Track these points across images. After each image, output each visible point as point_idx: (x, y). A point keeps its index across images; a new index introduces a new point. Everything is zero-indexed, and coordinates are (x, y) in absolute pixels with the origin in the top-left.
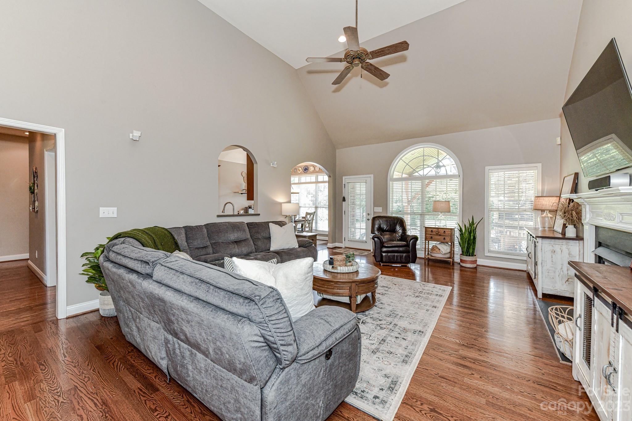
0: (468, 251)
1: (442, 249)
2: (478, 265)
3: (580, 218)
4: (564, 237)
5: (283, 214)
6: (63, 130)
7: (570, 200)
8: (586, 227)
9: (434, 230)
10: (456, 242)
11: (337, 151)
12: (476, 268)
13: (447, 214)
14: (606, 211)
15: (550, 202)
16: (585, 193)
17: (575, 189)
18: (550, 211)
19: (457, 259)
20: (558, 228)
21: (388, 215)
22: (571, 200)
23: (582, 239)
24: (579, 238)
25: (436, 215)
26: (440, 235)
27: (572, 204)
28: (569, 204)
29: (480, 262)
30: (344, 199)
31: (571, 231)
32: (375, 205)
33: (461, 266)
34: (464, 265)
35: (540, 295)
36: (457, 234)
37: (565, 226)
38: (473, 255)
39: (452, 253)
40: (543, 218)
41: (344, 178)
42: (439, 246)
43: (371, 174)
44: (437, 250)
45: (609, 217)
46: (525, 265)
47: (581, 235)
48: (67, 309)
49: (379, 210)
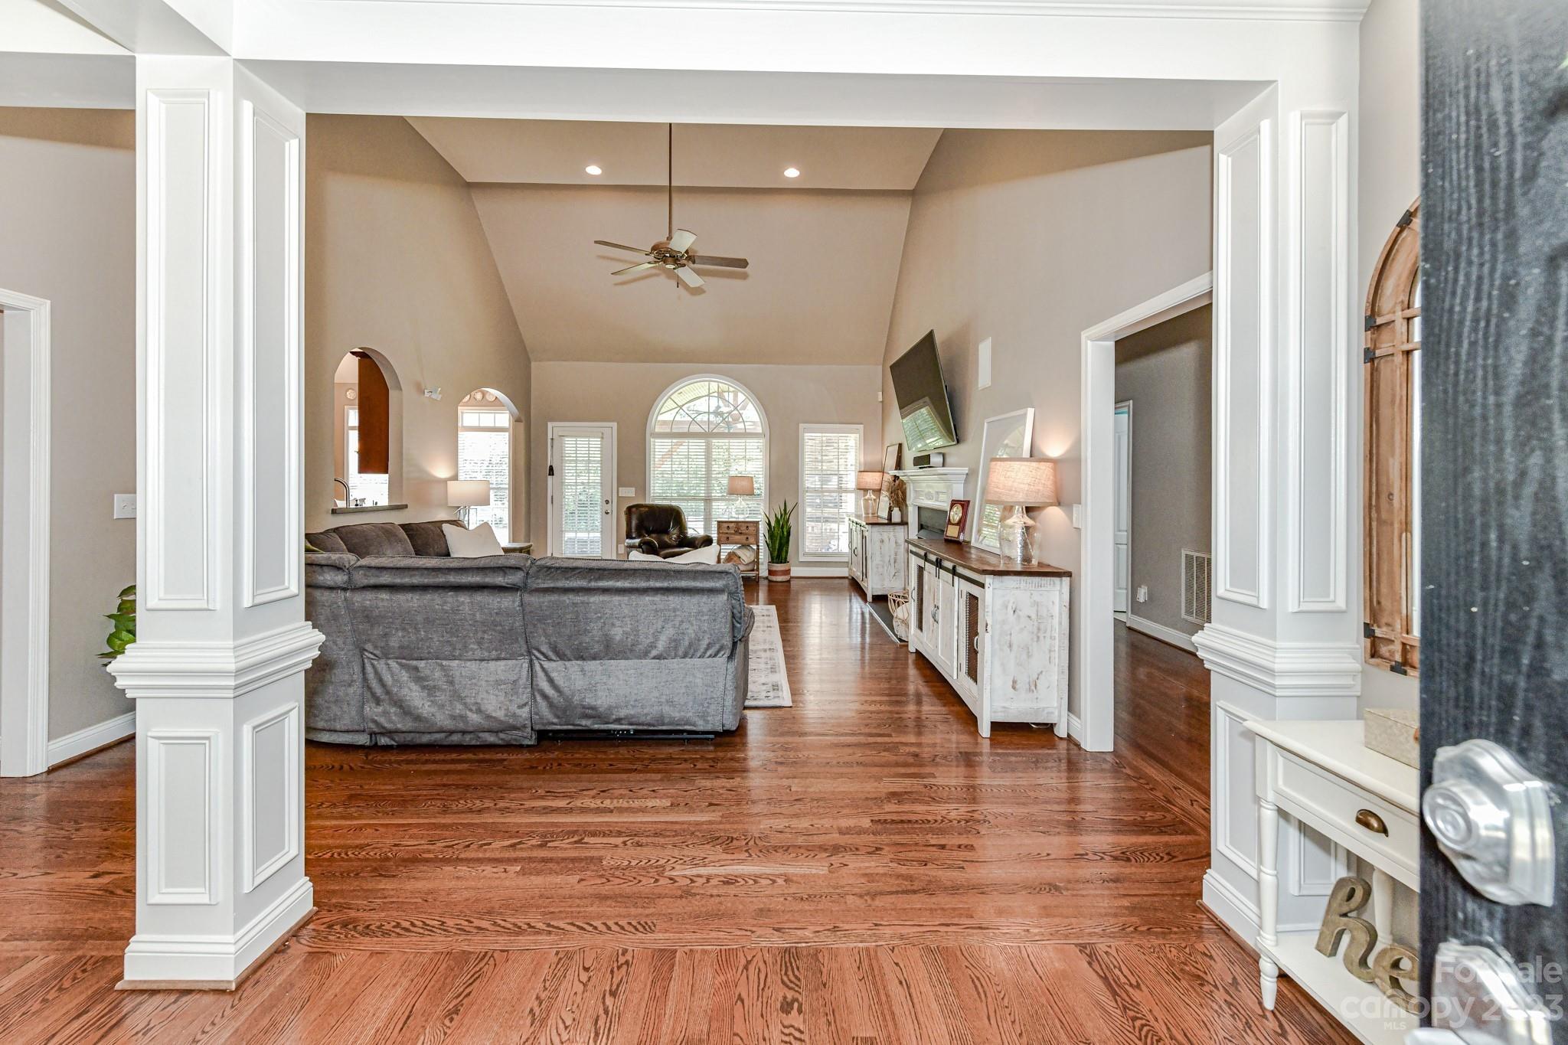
0: (779, 555)
1: (743, 557)
2: (791, 578)
3: (904, 499)
4: (890, 522)
5: (450, 505)
6: (49, 302)
7: (895, 476)
8: (910, 509)
9: (731, 525)
10: (762, 543)
11: (533, 364)
12: (789, 581)
13: (748, 497)
14: (927, 490)
15: (873, 479)
16: (910, 471)
17: (899, 465)
18: (874, 491)
19: (763, 572)
20: (884, 514)
21: (647, 503)
22: (896, 478)
23: (907, 524)
24: (904, 523)
25: (732, 500)
26: (741, 533)
27: (897, 482)
28: (894, 481)
29: (796, 571)
30: (551, 471)
31: (896, 516)
32: (620, 484)
33: (770, 581)
34: (774, 578)
35: (870, 599)
36: (763, 529)
37: (890, 510)
38: (786, 561)
39: (756, 562)
40: (866, 500)
41: (550, 425)
42: (739, 553)
43: (613, 421)
44: (736, 558)
45: (929, 496)
46: (847, 569)
47: (905, 520)
48: (50, 748)
49: (629, 492)
